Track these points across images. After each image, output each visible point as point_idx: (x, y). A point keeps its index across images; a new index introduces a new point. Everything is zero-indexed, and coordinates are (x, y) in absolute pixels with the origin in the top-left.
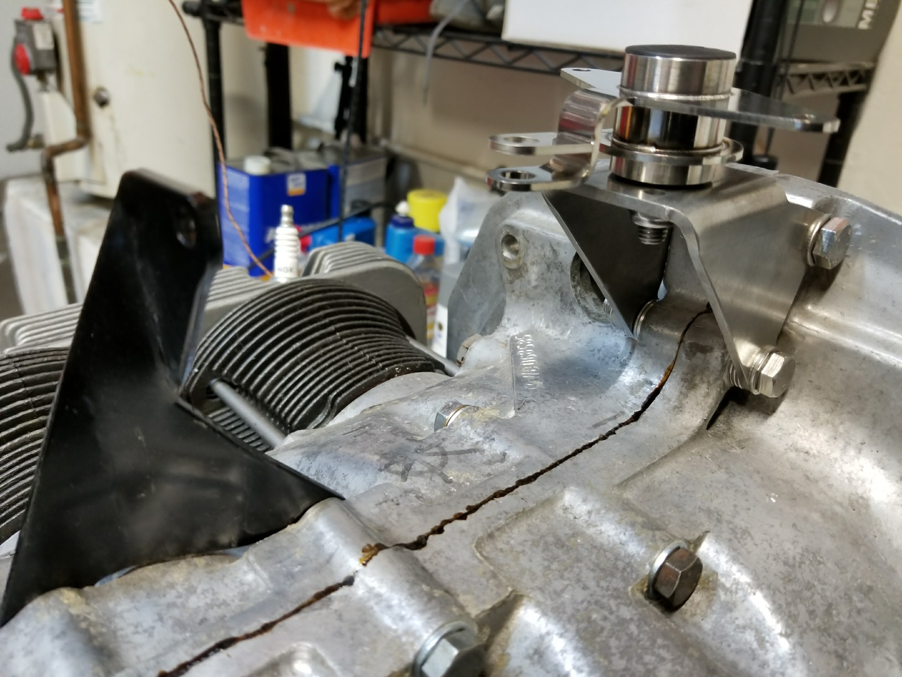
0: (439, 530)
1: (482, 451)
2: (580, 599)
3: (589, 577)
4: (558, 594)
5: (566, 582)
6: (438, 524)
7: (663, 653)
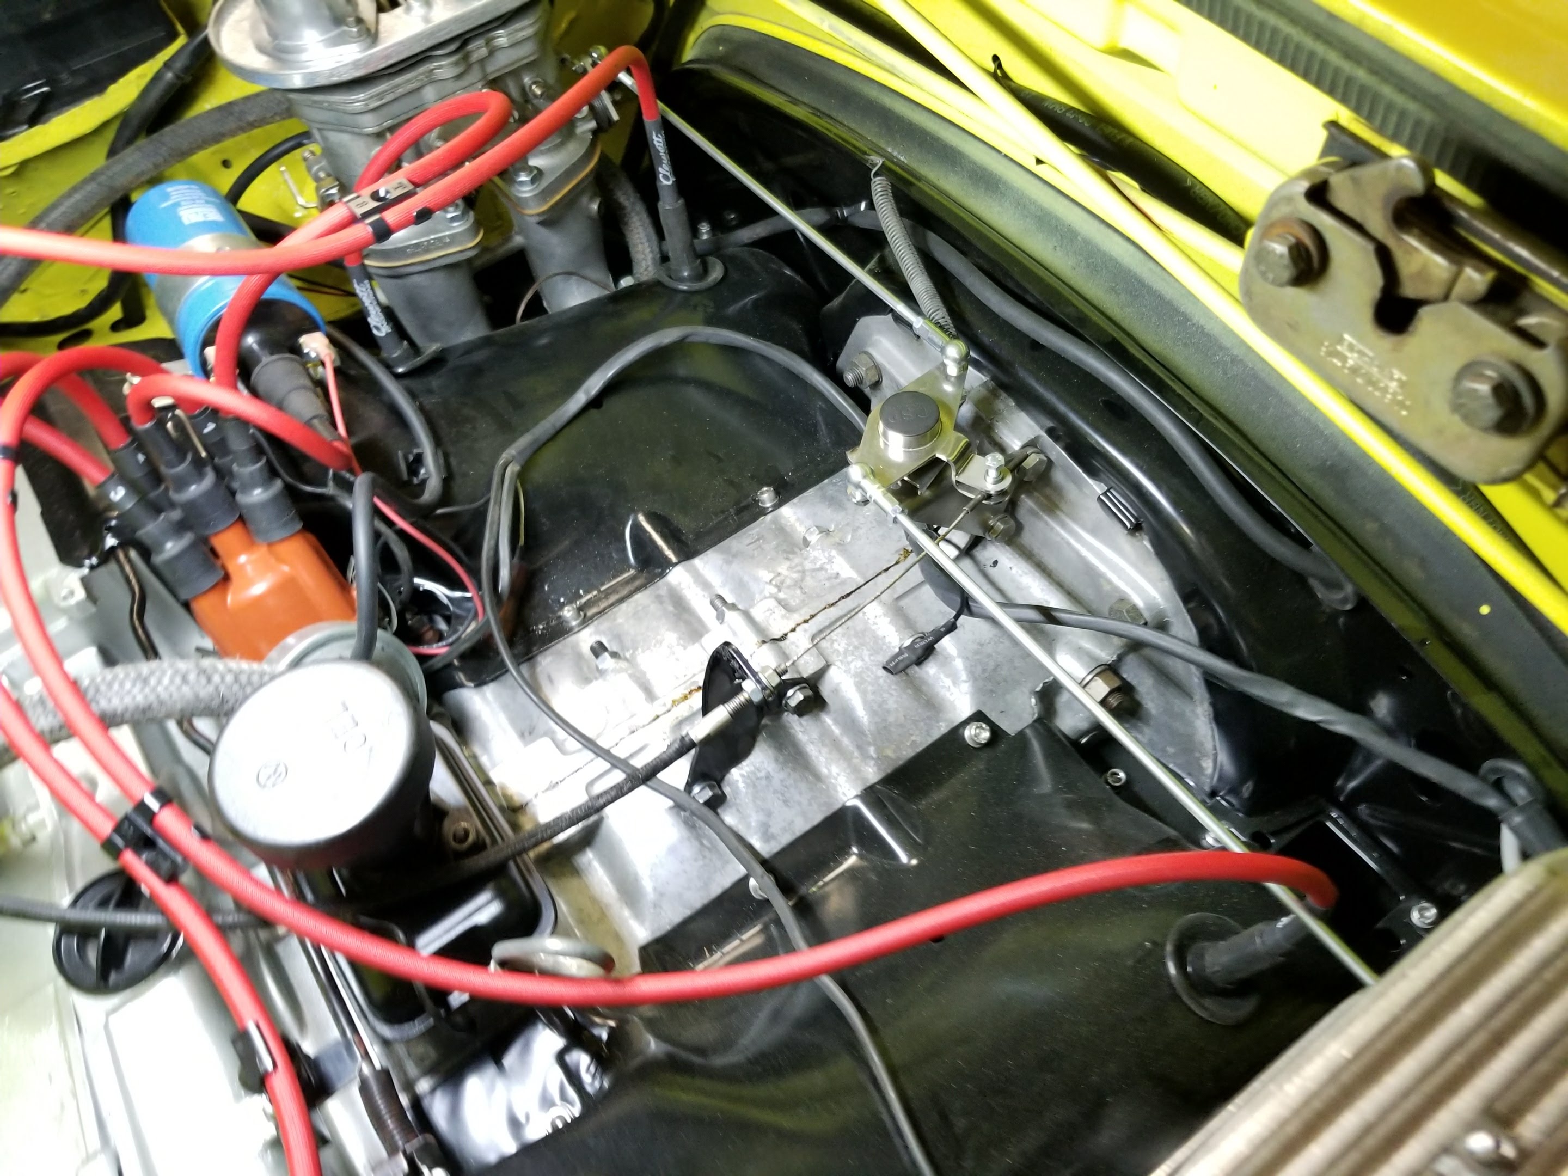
0: (793, 630)
1: (826, 570)
2: (858, 666)
3: (866, 654)
4: (849, 663)
5: (854, 657)
6: (793, 626)
7: (893, 692)
